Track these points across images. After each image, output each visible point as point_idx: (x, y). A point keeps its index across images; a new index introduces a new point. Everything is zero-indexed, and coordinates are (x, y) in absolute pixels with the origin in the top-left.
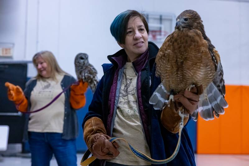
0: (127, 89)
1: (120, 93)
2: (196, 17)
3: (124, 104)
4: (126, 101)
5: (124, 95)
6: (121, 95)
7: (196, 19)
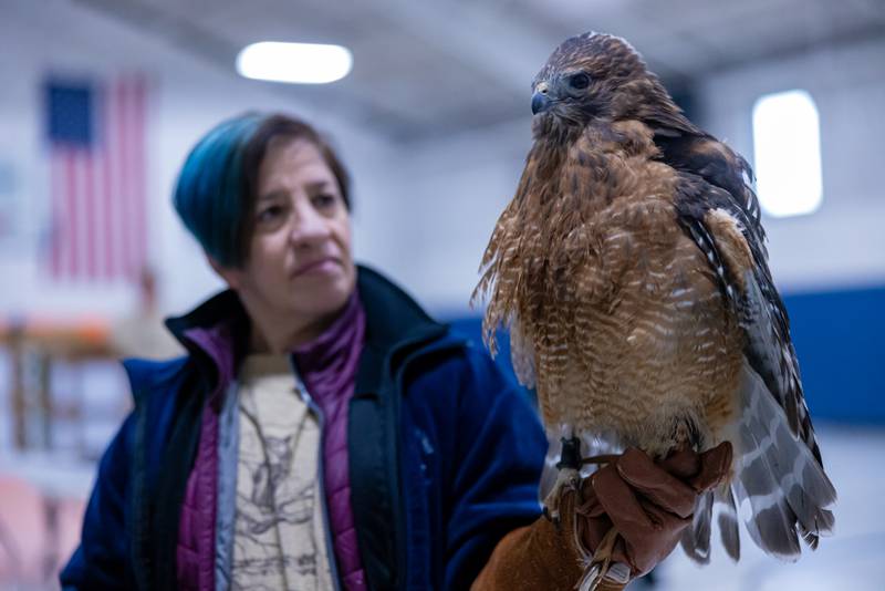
0: (271, 487)
1: (237, 514)
2: (624, 66)
3: (264, 573)
4: (273, 552)
5: (259, 524)
6: (242, 525)
7: (627, 73)
